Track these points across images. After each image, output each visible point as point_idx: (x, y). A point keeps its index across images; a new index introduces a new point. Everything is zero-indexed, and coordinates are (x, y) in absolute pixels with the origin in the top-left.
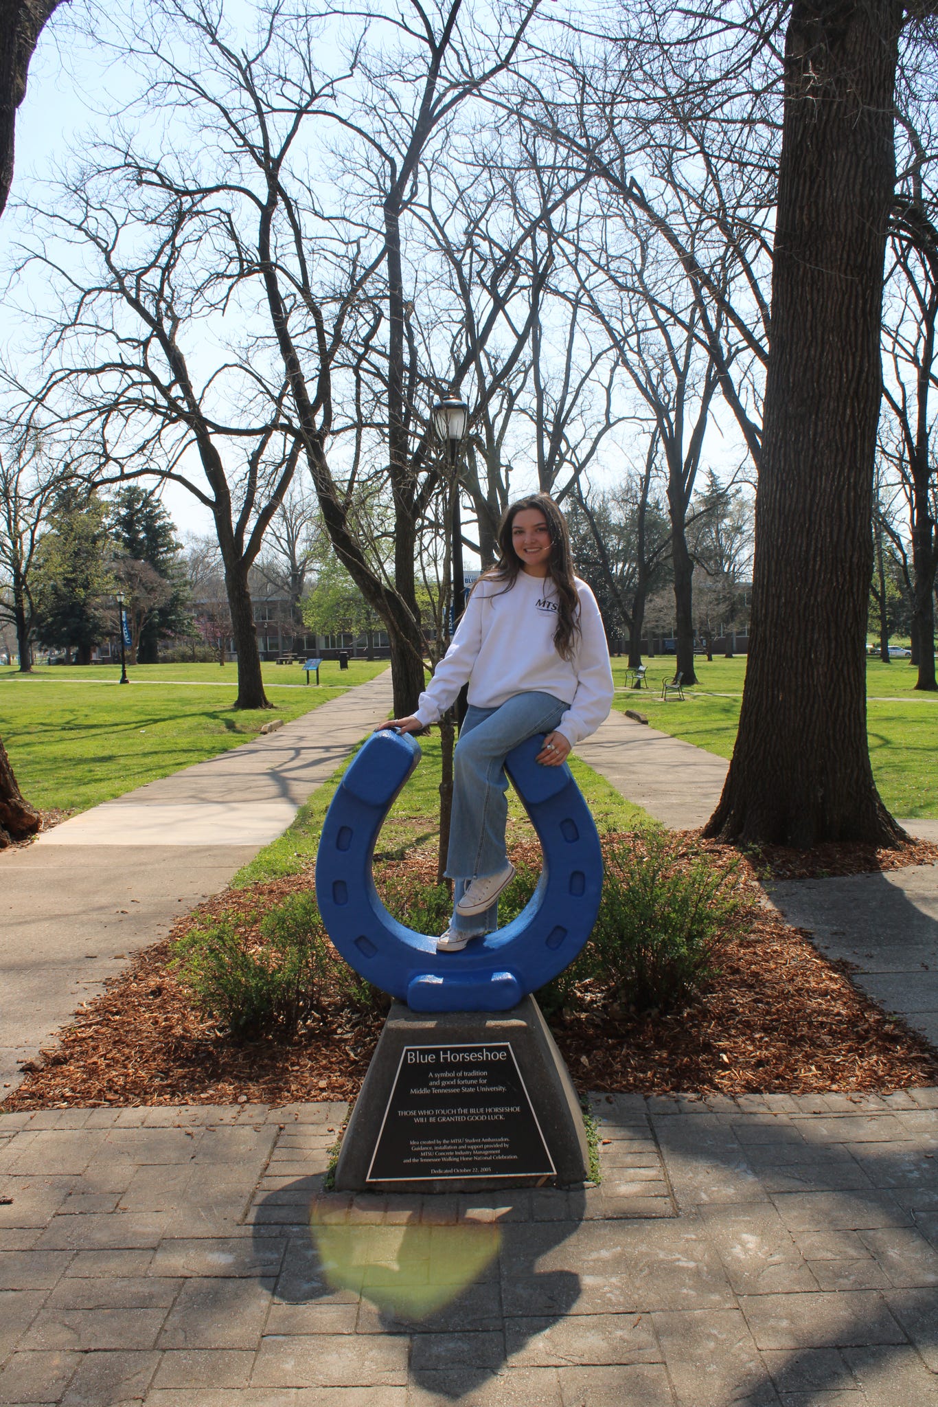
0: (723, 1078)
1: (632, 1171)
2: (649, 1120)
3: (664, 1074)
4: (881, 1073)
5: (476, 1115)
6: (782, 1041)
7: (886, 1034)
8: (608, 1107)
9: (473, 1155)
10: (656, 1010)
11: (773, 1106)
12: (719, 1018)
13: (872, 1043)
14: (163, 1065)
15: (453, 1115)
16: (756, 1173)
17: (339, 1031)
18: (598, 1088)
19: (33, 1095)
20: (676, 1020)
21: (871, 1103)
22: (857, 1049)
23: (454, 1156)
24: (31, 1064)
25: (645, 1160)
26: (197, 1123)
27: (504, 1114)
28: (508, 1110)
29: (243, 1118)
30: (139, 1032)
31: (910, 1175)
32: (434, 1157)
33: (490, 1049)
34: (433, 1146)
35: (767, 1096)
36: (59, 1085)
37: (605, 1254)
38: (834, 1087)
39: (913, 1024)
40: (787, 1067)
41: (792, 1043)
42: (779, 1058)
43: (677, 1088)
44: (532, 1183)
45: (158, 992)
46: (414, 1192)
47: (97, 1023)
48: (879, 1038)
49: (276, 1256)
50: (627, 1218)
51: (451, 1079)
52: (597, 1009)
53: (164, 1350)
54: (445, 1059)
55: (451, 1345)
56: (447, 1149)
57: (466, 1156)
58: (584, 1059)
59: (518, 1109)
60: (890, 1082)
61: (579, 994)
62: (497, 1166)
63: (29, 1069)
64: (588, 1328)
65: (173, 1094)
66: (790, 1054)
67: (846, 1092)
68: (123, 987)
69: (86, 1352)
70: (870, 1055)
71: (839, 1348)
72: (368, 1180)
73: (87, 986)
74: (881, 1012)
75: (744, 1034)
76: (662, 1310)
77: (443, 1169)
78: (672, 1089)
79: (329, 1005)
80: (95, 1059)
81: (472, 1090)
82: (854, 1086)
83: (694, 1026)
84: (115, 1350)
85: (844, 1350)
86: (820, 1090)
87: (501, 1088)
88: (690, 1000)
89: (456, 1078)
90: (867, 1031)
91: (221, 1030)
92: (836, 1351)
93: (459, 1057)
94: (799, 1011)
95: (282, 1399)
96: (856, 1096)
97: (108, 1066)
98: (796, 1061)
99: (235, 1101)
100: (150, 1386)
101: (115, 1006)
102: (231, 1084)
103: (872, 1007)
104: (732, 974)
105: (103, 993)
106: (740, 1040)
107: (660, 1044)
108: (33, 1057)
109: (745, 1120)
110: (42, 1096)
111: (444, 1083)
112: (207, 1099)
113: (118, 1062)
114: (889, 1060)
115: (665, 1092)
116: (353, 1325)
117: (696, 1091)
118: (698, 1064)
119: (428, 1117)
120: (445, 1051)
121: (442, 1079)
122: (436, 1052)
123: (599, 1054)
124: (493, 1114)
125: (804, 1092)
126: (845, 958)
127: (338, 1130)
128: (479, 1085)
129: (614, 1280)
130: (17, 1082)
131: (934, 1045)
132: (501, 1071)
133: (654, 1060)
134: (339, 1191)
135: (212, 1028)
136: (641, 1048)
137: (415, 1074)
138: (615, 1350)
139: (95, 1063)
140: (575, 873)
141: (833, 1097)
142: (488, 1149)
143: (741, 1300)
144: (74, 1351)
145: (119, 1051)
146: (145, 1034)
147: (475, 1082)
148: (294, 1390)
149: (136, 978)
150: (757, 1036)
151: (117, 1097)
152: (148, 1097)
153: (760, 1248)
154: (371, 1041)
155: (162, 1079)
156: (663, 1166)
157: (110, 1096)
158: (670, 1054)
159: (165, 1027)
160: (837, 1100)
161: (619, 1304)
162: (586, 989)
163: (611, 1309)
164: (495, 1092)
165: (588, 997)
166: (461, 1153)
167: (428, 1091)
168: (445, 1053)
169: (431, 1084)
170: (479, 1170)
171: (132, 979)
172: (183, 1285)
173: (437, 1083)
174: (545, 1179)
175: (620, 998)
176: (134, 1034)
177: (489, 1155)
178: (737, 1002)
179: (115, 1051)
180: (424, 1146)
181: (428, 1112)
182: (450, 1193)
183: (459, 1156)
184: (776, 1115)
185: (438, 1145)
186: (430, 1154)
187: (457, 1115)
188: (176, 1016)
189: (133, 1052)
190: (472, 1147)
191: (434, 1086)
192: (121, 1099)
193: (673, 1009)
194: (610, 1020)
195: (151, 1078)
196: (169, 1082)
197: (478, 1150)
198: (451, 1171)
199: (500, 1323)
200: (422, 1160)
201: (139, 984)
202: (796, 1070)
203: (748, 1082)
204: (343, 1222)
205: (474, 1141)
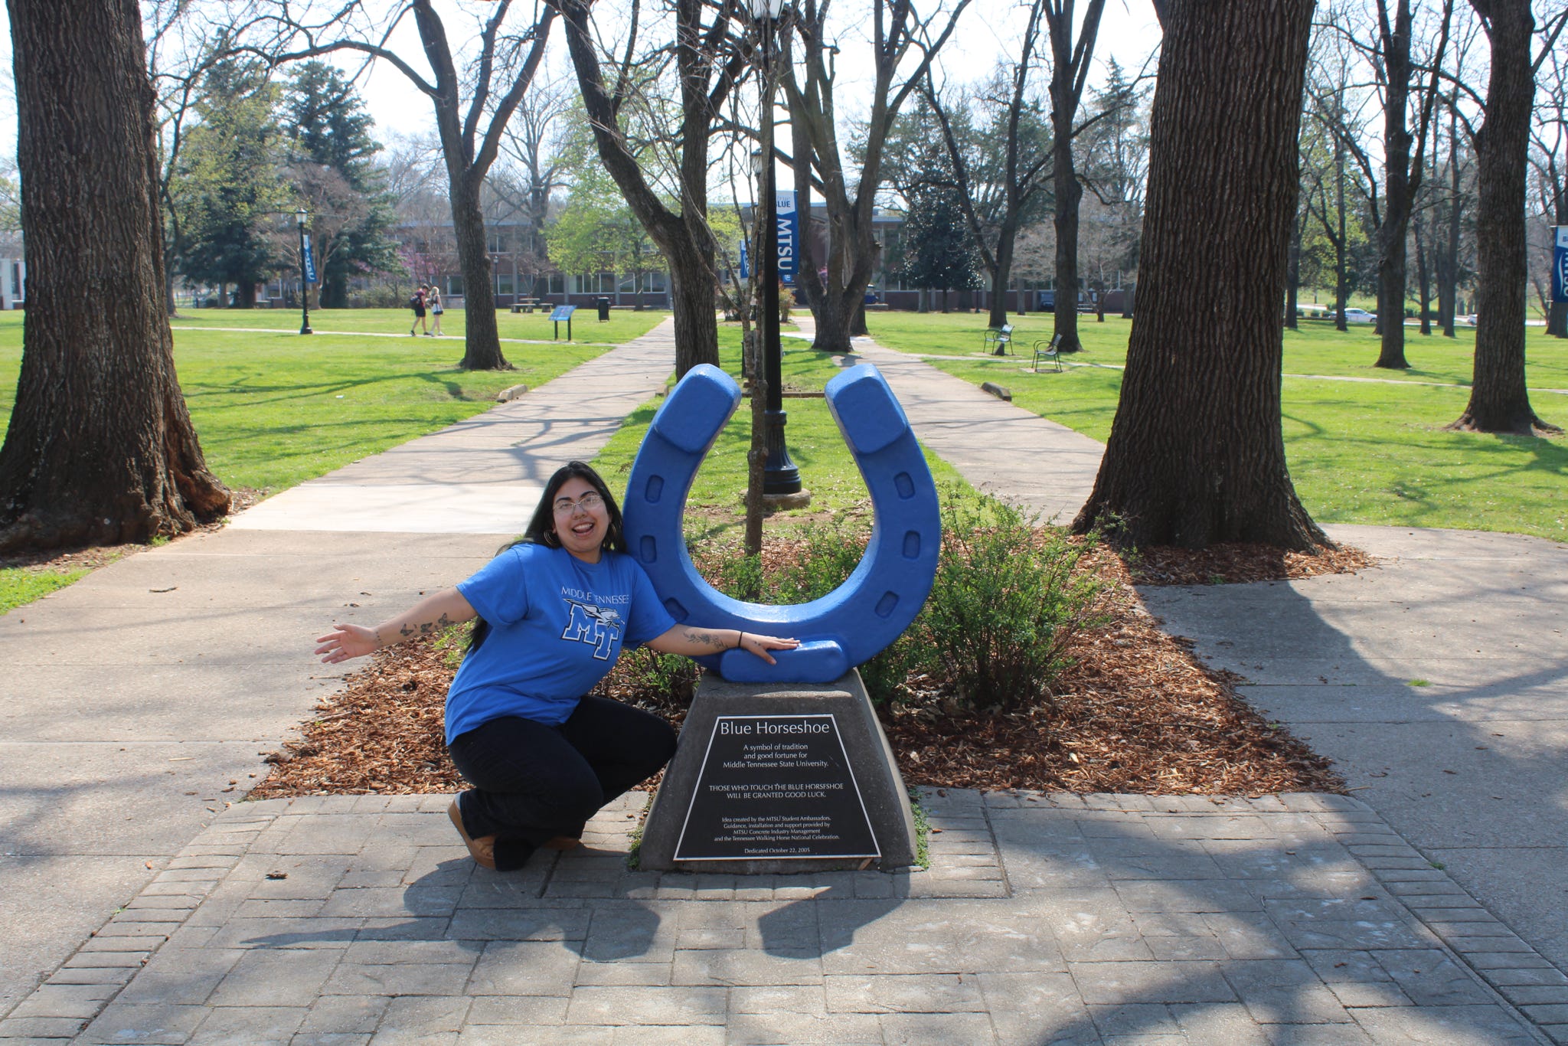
0: (1070, 776)
1: (963, 857)
2: (985, 813)
3: (1004, 771)
4: (1250, 778)
5: (795, 791)
6: (1143, 744)
7: (1264, 741)
8: (940, 799)
9: (790, 835)
10: (999, 708)
11: (1124, 804)
12: (1071, 719)
13: (1245, 750)
14: (432, 756)
15: (770, 791)
16: (1097, 861)
18: (929, 783)
19: (284, 785)
20: (1021, 718)
21: (1236, 805)
22: (1227, 753)
24: (276, 755)
25: (977, 849)
27: (826, 791)
28: (829, 787)
30: (397, 725)
31: (1268, 869)
32: (748, 835)
33: (811, 721)
34: (746, 823)
35: (1118, 796)
36: (311, 776)
37: (930, 926)
38: (1196, 789)
39: (1298, 732)
40: (1144, 768)
41: (1152, 746)
42: (1136, 761)
43: (1018, 785)
44: (854, 866)
45: (412, 685)
46: (725, 873)
47: (345, 717)
48: (1254, 744)
49: (581, 924)
50: (955, 897)
51: (768, 752)
52: (932, 705)
53: (474, 997)
54: (762, 730)
55: (771, 995)
56: (762, 827)
57: (783, 835)
58: (914, 755)
59: (841, 786)
60: (1259, 786)
61: (910, 690)
62: (816, 847)
63: (274, 760)
64: (911, 984)
65: (447, 783)
66: (1149, 757)
67: (1209, 795)
68: (367, 682)
69: (393, 997)
70: (1243, 760)
71: (1167, 1004)
72: (675, 859)
73: (322, 681)
74: (1261, 721)
75: (1100, 736)
76: (989, 972)
77: (758, 848)
78: (1013, 786)
80: (351, 749)
81: (791, 764)
82: (1217, 789)
83: (1041, 725)
84: (423, 995)
85: (1171, 1005)
86: (1179, 792)
87: (823, 764)
88: (1039, 700)
90: (1241, 737)
92: (1163, 1005)
93: (778, 729)
94: (1165, 714)
95: (599, 1034)
96: (1219, 798)
97: (367, 756)
98: (1156, 764)
100: (465, 1023)
101: (363, 700)
103: (1250, 715)
104: (1093, 676)
105: (344, 688)
106: (1093, 741)
107: (1001, 742)
108: (275, 748)
109: (1092, 815)
110: (294, 786)
111: (760, 757)
113: (378, 753)
114: (1262, 766)
115: (1005, 789)
116: (668, 979)
117: (1039, 788)
118: (1043, 764)
119: (742, 792)
120: (762, 722)
121: (759, 752)
122: (752, 723)
123: (931, 751)
124: (814, 790)
125: (1161, 792)
126: (1229, 668)
127: (637, 817)
128: (798, 759)
129: (939, 948)
130: (263, 772)
131: (1317, 753)
132: (822, 745)
133: (994, 758)
134: (644, 870)
136: (982, 747)
137: (728, 746)
138: (938, 1001)
139: (352, 754)
140: (909, 533)
141: (1194, 798)
142: (807, 828)
143: (1071, 966)
144: (381, 995)
145: (378, 742)
146: (406, 727)
147: (794, 756)
148: (612, 1027)
149: (382, 672)
150: (1114, 738)
151: (383, 785)
152: (419, 786)
153: (1096, 924)
155: (432, 769)
156: (998, 854)
157: (375, 784)
158: (1012, 752)
159: (427, 719)
160: (1197, 802)
161: (945, 966)
162: (919, 686)
163: (936, 970)
164: (816, 767)
165: (921, 694)
166: (778, 832)
167: (743, 765)
168: (762, 724)
169: (746, 757)
170: (797, 850)
171: (377, 674)
172: (485, 945)
173: (753, 757)
174: (869, 861)
175: (957, 694)
176: (391, 727)
177: (807, 835)
178: (1093, 704)
179: (373, 743)
180: (737, 823)
181: (743, 788)
182: (765, 874)
183: (775, 835)
184: (1126, 813)
185: (753, 823)
186: (744, 832)
187: (774, 791)
188: (439, 709)
189: (395, 743)
190: (789, 826)
191: (749, 760)
192: (389, 787)
193: (1018, 707)
194: (945, 717)
195: (419, 768)
196: (441, 771)
197: (796, 829)
198: (766, 851)
199: (820, 979)
200: (735, 839)
201: (387, 679)
202: (1154, 772)
203: (1098, 782)
204: (650, 897)
205: (792, 819)
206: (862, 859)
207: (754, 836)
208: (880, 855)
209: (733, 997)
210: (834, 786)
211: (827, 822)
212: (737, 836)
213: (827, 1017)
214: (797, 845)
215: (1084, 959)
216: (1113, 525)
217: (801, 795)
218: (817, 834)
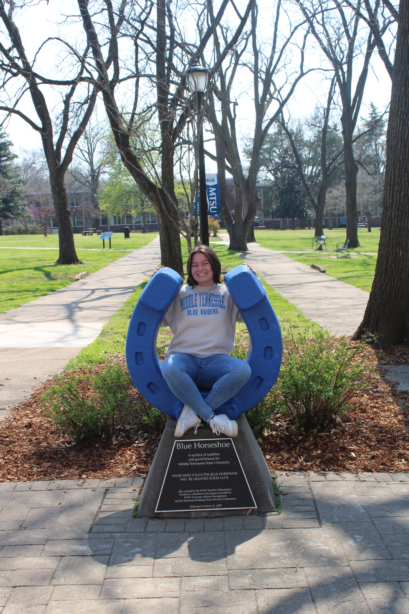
0: (351, 464)
1: (298, 507)
2: (309, 484)
5: (214, 476)
6: (387, 447)
8: (287, 478)
9: (212, 498)
10: (316, 430)
11: (377, 478)
12: (352, 436)
14: (38, 461)
15: (201, 477)
16: (364, 508)
17: (137, 442)
18: (281, 469)
20: (327, 435)
23: (202, 498)
25: (305, 502)
26: (60, 488)
27: (229, 476)
28: (231, 474)
29: (85, 485)
30: (21, 446)
32: (191, 499)
33: (221, 442)
34: (190, 493)
35: (376, 474)
37: (281, 543)
40: (388, 459)
41: (392, 448)
42: (384, 455)
43: (325, 469)
44: (244, 513)
45: (29, 426)
46: (181, 518)
49: (109, 546)
50: (294, 528)
51: (200, 457)
52: (282, 430)
53: (55, 586)
54: (197, 447)
55: (202, 581)
56: (198, 494)
57: (208, 498)
59: (236, 473)
61: (273, 422)
62: (225, 504)
64: (271, 574)
65: (45, 475)
66: (390, 453)
68: (7, 424)
69: (15, 587)
71: (399, 582)
72: (156, 511)
75: (365, 443)
76: (310, 567)
77: (196, 505)
78: (323, 470)
79: (130, 429)
81: (212, 463)
83: (337, 438)
84: (29, 586)
85: (401, 583)
86: (405, 471)
87: (227, 462)
88: (336, 425)
89: (203, 457)
91: (69, 443)
92: (397, 583)
93: (205, 446)
94: (398, 431)
95: (117, 603)
97: (6, 463)
98: (394, 457)
99: (80, 478)
100: (50, 600)
101: (5, 433)
102: (77, 470)
104: (362, 413)
106: (362, 446)
107: (317, 447)
109: (362, 484)
111: (196, 460)
112: (64, 477)
113: (11, 461)
115: (319, 471)
116: (151, 574)
117: (336, 471)
118: (338, 458)
119: (188, 478)
120: (197, 442)
121: (195, 457)
122: (192, 443)
124: (223, 476)
125: (396, 472)
127: (138, 490)
128: (215, 460)
129: (285, 554)
132: (227, 453)
133: (313, 456)
134: (141, 517)
135: (63, 443)
136: (307, 450)
137: (180, 455)
138: (284, 582)
140: (267, 347)
142: (220, 495)
143: (351, 562)
144: (8, 586)
145: (11, 455)
146: (25, 447)
147: (213, 459)
148: (122, 600)
149: (14, 419)
150: (373, 444)
151: (13, 477)
152: (31, 477)
153: (363, 540)
154: (155, 447)
155: (38, 468)
156: (315, 505)
157: (9, 477)
158: (322, 452)
159: (36, 443)
161: (288, 564)
162: (277, 420)
163: (283, 566)
164: (224, 464)
165: (278, 424)
166: (206, 497)
167: (188, 464)
168: (197, 444)
169: (189, 460)
170: (216, 505)
171: (12, 420)
172: (61, 559)
173: (192, 460)
174: (251, 510)
175: (296, 423)
176: (18, 447)
177: (220, 498)
178: (363, 427)
179: (9, 456)
180: (186, 493)
181: (188, 475)
182: (200, 518)
183: (204, 498)
184: (379, 482)
185: (193, 493)
186: (189, 497)
187: (204, 476)
188: (42, 437)
189: (20, 455)
190: (212, 494)
191: (191, 461)
192: (16, 478)
193: (325, 430)
194: (289, 435)
195: (32, 467)
196: (42, 469)
197: (215, 495)
198: (200, 506)
199: (226, 572)
200: (185, 501)
201: (17, 423)
202: (393, 461)
203: (365, 467)
204: (143, 531)
205: (213, 490)
206: (248, 509)
207: (194, 499)
208: (256, 507)
209: (183, 583)
210: (233, 473)
211: (230, 491)
212: (186, 499)
213: (229, 592)
214: (216, 503)
215: (357, 559)
216: (370, 339)
217: (217, 478)
218: (225, 497)
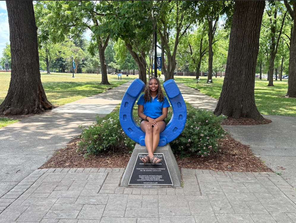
1: (191, 185)
2: (196, 175)
9: (153, 179)
15: (149, 170)
23: (149, 179)
25: (194, 183)
29: (99, 171)
33: (158, 155)
34: (144, 177)
46: (139, 188)
49: (106, 200)
50: (189, 195)
55: (147, 220)
62: (159, 182)
72: (129, 184)
76: (197, 215)
77: (146, 182)
84: (67, 219)
87: (161, 164)
116: (124, 215)
119: (143, 170)
124: (159, 170)
140: (180, 115)
143: (216, 214)
153: (221, 203)
172: (84, 206)
182: (148, 188)
204: (122, 193)
205: (154, 176)
206: (169, 185)
207: (146, 179)
208: (173, 184)
209: (138, 221)
210: (163, 169)
211: (162, 177)
212: (142, 179)
214: (155, 182)
217: (156, 171)
218: (159, 179)
